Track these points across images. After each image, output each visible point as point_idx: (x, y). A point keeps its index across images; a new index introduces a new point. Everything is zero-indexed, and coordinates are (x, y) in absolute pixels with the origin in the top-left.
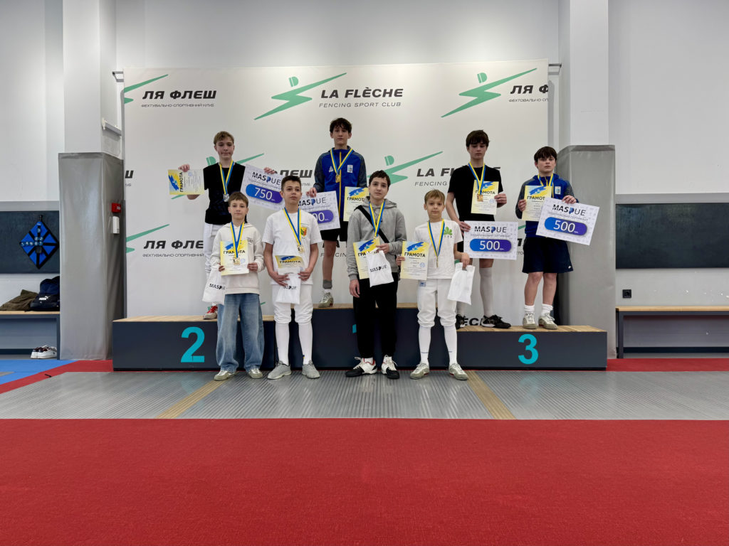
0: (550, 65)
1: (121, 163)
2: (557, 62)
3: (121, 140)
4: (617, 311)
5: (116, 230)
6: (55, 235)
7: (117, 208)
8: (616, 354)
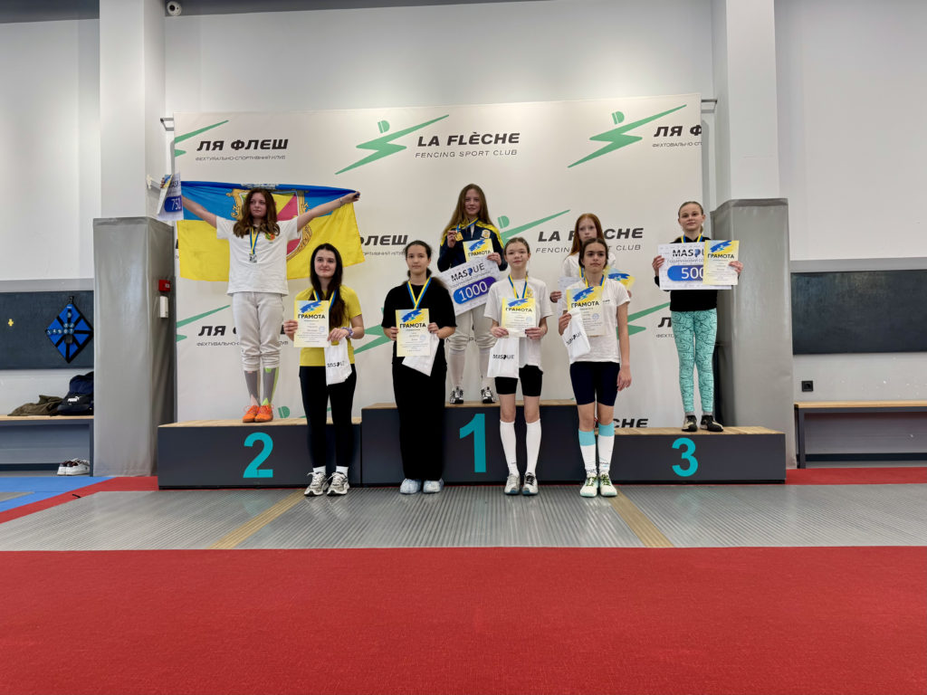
0: (703, 101)
1: (170, 231)
2: (712, 98)
4: (796, 408)
5: (163, 313)
6: (89, 321)
7: (165, 286)
8: (796, 462)
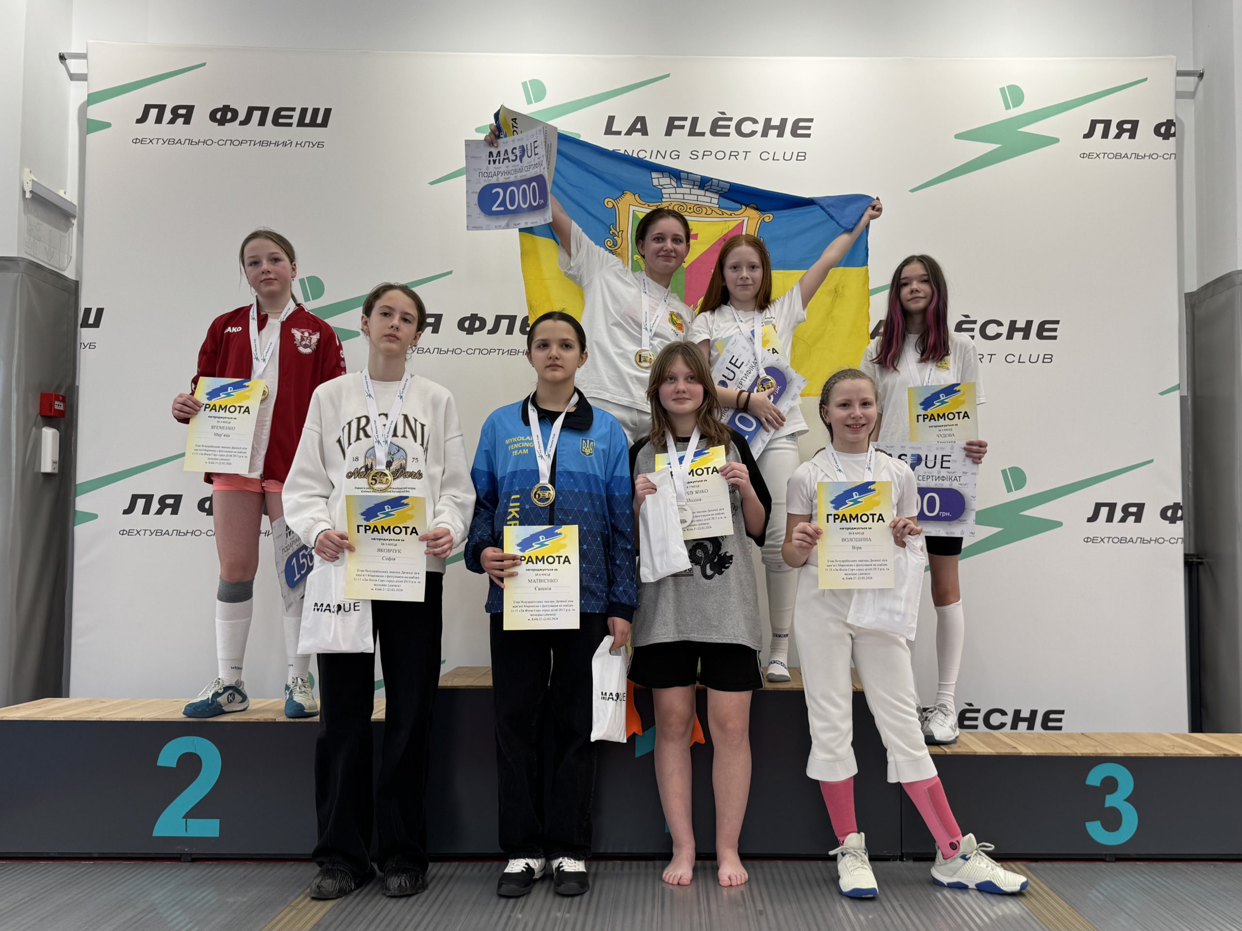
1: (73, 289)
3: (75, 229)
5: (48, 463)
7: (55, 406)
